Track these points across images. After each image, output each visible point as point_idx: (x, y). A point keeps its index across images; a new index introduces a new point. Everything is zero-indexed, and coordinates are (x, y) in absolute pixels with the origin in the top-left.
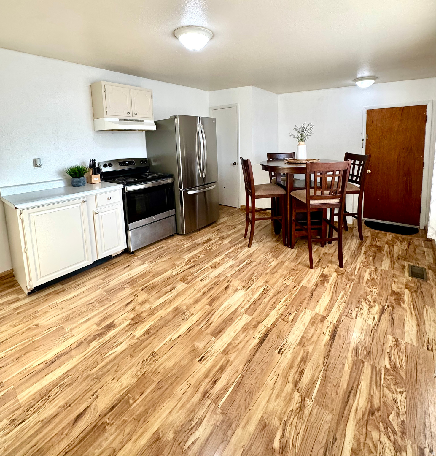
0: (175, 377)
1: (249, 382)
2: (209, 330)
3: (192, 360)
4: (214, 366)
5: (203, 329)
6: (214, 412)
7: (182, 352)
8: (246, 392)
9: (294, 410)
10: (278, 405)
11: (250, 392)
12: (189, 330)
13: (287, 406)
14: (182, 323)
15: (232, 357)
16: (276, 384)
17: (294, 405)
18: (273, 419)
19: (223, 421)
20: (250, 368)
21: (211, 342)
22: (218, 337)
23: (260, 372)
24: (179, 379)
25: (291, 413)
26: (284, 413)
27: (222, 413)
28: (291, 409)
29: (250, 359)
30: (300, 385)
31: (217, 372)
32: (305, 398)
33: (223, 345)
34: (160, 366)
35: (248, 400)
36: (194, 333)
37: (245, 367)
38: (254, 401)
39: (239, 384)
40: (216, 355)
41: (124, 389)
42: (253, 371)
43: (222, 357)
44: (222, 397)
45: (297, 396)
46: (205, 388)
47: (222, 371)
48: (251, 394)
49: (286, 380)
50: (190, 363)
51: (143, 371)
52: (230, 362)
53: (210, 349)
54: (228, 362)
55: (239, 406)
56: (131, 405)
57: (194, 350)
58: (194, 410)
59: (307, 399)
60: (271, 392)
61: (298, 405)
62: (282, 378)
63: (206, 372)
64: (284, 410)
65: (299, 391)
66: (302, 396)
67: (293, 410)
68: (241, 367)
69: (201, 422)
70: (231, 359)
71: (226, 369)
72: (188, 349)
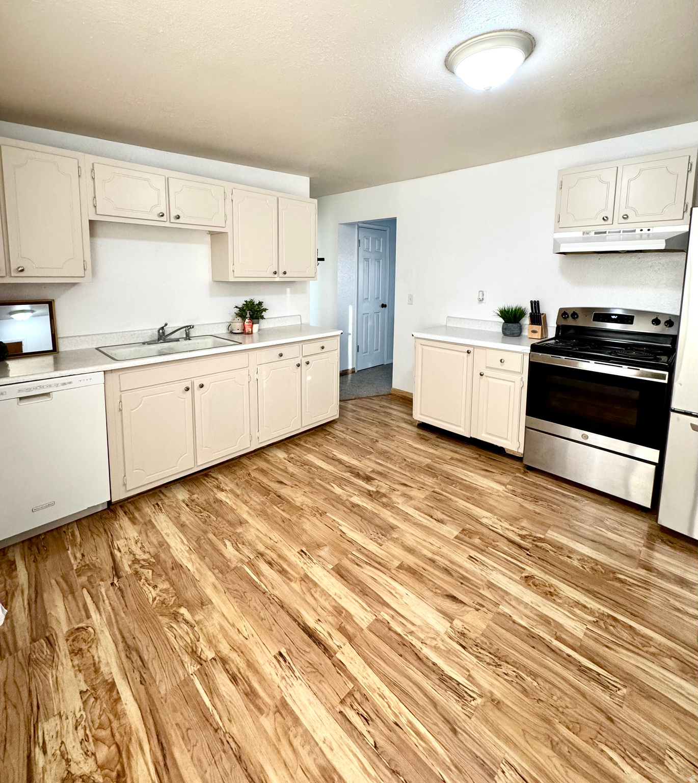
0: (290, 531)
1: (255, 600)
2: (346, 563)
3: (305, 544)
4: (290, 564)
5: (350, 556)
6: (242, 561)
7: (318, 535)
8: (244, 593)
9: (198, 643)
10: (213, 624)
11: (242, 597)
12: (351, 542)
13: (207, 636)
14: (365, 533)
15: (296, 586)
16: (237, 630)
17: (202, 645)
18: (203, 614)
19: (228, 567)
20: (271, 603)
21: (325, 562)
22: (332, 572)
23: (262, 614)
24: (286, 533)
25: (197, 636)
26: (201, 629)
27: (236, 567)
28: (201, 640)
29: (284, 606)
30: (219, 665)
31: (281, 567)
32: (201, 665)
33: (317, 576)
34: (308, 519)
35: (235, 592)
36: (346, 546)
37: (275, 598)
38: (231, 598)
39: (256, 587)
40: (305, 567)
41: (293, 499)
42: (266, 606)
43: (299, 574)
44: (250, 568)
45: (209, 654)
46: (268, 555)
47: (280, 572)
48: (240, 597)
49: (235, 648)
50: (301, 542)
51: (306, 509)
52: (288, 581)
53: (315, 561)
54: (289, 579)
55: (234, 583)
56: (276, 505)
57: (319, 546)
58: (250, 545)
59: (199, 666)
60: (230, 621)
61: (200, 650)
62: (240, 642)
63: (285, 556)
64: (204, 630)
65: (213, 660)
66: (206, 662)
67: (198, 641)
68: (277, 593)
69: (237, 550)
70: (293, 584)
71: (281, 575)
72: (322, 541)
